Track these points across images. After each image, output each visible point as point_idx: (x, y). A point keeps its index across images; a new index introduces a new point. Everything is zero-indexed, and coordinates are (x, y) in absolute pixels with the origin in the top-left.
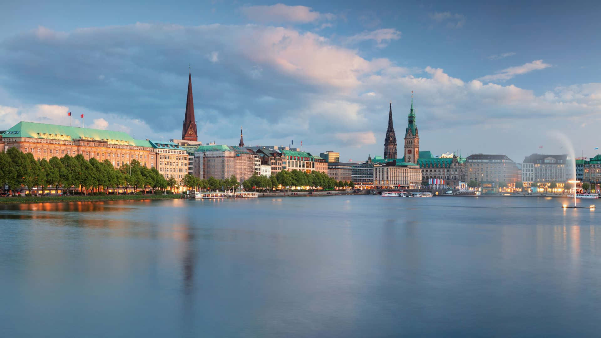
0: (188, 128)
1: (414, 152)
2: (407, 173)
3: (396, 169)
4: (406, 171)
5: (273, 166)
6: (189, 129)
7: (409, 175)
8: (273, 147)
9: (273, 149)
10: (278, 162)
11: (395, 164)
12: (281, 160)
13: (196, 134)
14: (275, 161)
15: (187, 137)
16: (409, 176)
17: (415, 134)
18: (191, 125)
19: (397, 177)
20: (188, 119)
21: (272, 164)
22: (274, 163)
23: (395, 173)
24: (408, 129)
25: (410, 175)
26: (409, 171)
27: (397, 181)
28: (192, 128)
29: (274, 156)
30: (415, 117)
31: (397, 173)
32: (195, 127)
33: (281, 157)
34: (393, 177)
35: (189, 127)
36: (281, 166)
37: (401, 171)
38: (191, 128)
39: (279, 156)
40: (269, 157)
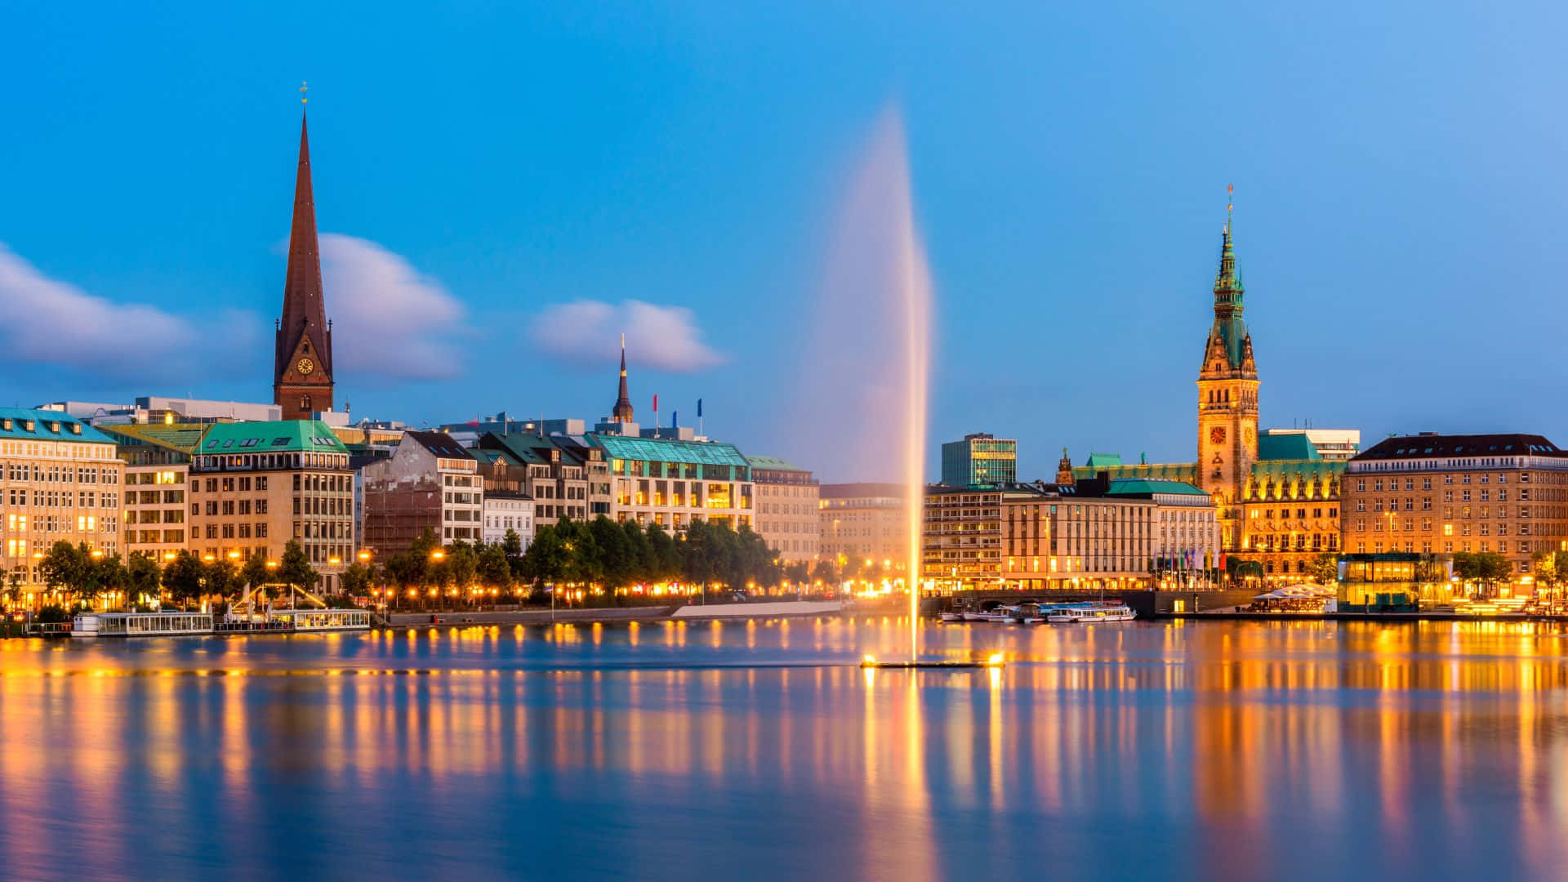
0: (295, 347)
1: (1236, 435)
2: (1149, 523)
3: (1092, 510)
4: (1145, 517)
5: (544, 501)
6: (298, 352)
7: (1156, 530)
8: (561, 425)
9: (564, 431)
10: (568, 484)
11: (1107, 488)
12: (585, 477)
13: (329, 371)
14: (553, 483)
15: (289, 384)
16: (1159, 537)
17: (1241, 364)
18: (305, 337)
19: (1101, 542)
20: (292, 313)
21: (539, 495)
22: (549, 489)
23: (1092, 524)
24: (1212, 340)
25: (1164, 534)
26: (1157, 514)
27: (1101, 559)
28: (311, 348)
29: (548, 459)
30: (1241, 293)
31: (1101, 524)
32: (325, 344)
33: (583, 464)
34: (1078, 542)
35: (301, 346)
36: (582, 503)
37: (1119, 517)
38: (306, 348)
39: (575, 459)
40: (525, 464)
